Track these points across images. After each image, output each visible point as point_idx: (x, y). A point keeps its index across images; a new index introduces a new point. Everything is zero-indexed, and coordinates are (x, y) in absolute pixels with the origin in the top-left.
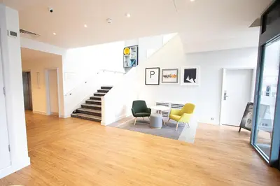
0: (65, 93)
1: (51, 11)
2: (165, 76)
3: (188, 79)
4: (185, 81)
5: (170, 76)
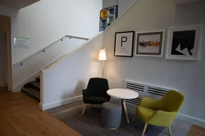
0: (13, 63)
2: (142, 44)
3: (178, 49)
5: (149, 44)
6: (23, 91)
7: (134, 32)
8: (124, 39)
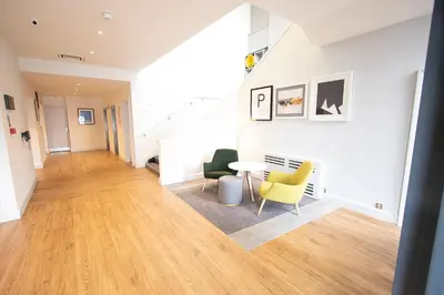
1: (35, 23)
2: (282, 103)
3: (324, 107)
4: (320, 111)
5: (290, 102)
6: (147, 167)
7: (272, 87)
8: (261, 98)
